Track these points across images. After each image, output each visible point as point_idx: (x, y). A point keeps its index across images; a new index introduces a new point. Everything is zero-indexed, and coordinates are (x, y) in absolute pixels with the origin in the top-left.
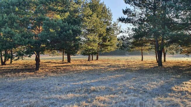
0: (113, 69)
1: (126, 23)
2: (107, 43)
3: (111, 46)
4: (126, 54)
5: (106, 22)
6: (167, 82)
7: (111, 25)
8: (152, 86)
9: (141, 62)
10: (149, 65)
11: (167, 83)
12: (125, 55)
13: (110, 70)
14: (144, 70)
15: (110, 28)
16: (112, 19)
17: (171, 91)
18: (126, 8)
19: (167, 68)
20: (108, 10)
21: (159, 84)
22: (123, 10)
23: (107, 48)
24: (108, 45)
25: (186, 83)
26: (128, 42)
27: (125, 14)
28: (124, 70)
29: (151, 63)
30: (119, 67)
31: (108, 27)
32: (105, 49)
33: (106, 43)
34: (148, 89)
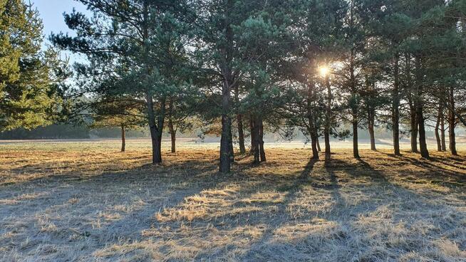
0: (24, 177)
1: (76, 51)
2: (24, 102)
3: (36, 111)
4: (90, 135)
5: (22, 43)
6: (152, 202)
7: (38, 51)
8: (110, 217)
9: (120, 155)
10: (134, 161)
11: (151, 205)
12: (88, 137)
13: (14, 180)
14: (113, 174)
15: (35, 63)
16: (41, 37)
17: (152, 223)
18: (74, 11)
19: (171, 166)
20: (28, 9)
21: (130, 209)
22: (67, 15)
23: (23, 118)
24: (28, 109)
25: (189, 200)
26: (78, 102)
27: (70, 27)
28: (60, 177)
29: (140, 158)
30: (49, 169)
31: (30, 57)
32: (16, 119)
33: (17, 103)
34: (96, 226)
